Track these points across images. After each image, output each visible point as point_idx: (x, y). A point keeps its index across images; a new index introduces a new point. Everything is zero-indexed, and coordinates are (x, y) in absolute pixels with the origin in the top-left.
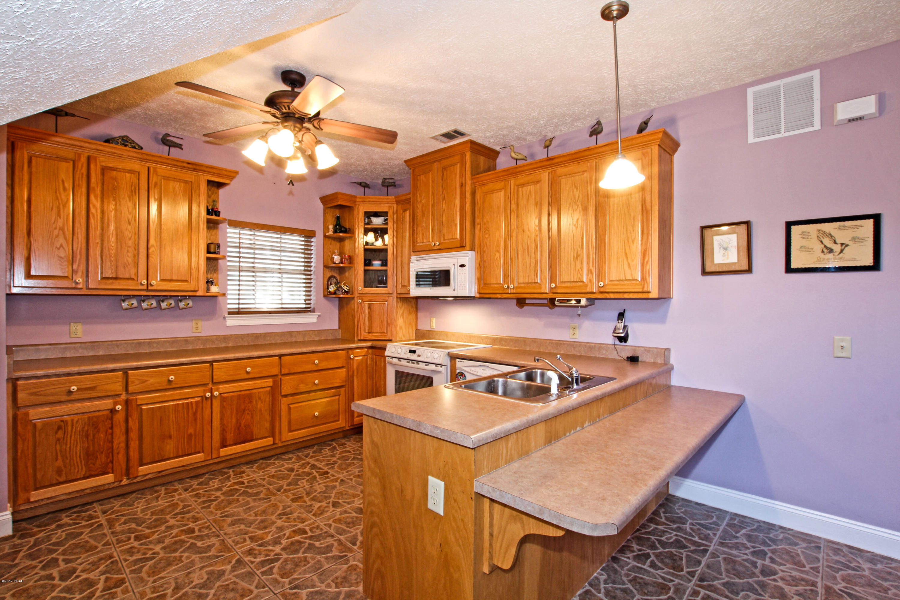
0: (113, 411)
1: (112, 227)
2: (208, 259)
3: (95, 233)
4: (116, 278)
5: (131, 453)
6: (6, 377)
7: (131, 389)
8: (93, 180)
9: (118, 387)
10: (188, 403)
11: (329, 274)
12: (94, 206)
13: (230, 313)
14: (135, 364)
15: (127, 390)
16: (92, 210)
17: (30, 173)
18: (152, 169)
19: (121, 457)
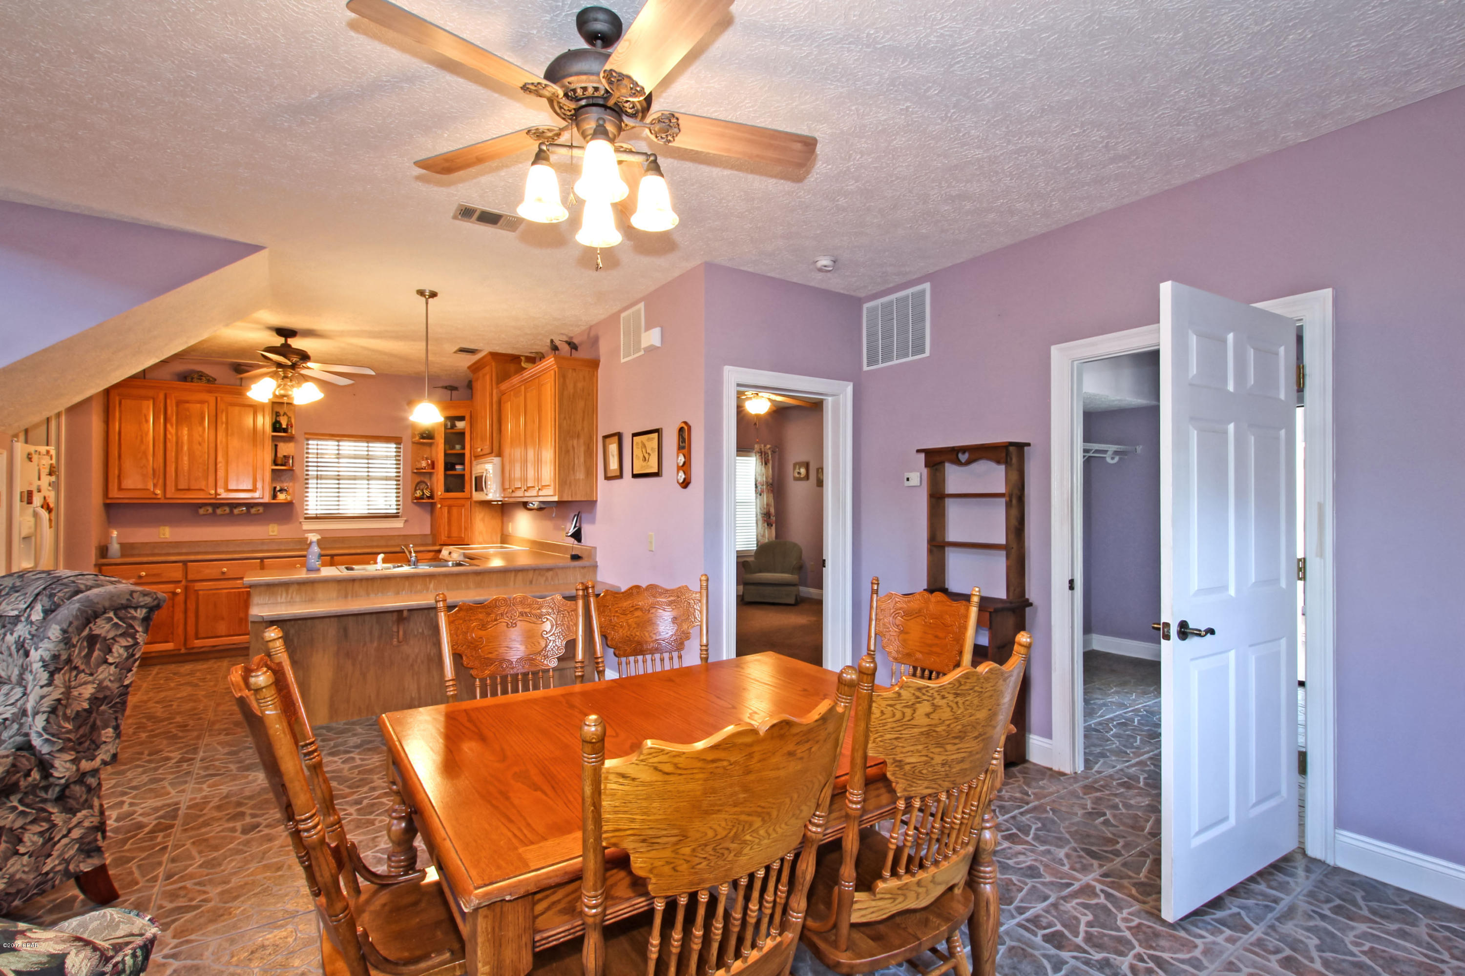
0: (174, 594)
1: (185, 448)
2: (273, 470)
3: (171, 454)
4: (189, 490)
5: (189, 629)
6: (93, 562)
7: (190, 577)
8: (169, 412)
9: (178, 575)
10: (239, 592)
11: (418, 480)
12: (170, 433)
13: (306, 518)
14: (193, 558)
15: (186, 578)
16: (169, 436)
17: (120, 412)
18: (219, 399)
19: (180, 630)
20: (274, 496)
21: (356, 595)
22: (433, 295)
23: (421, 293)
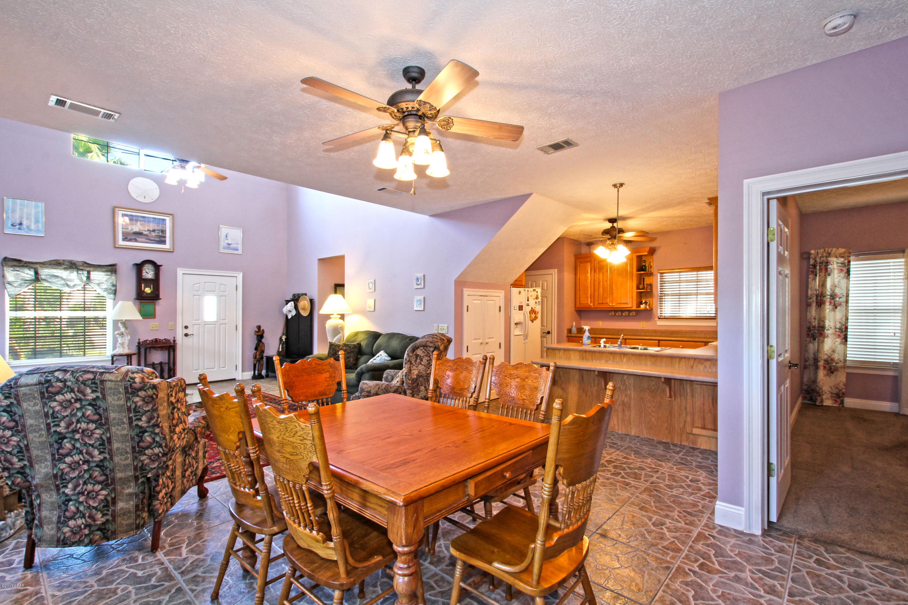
20: (638, 306)
21: (587, 360)
22: (622, 185)
23: (615, 186)
